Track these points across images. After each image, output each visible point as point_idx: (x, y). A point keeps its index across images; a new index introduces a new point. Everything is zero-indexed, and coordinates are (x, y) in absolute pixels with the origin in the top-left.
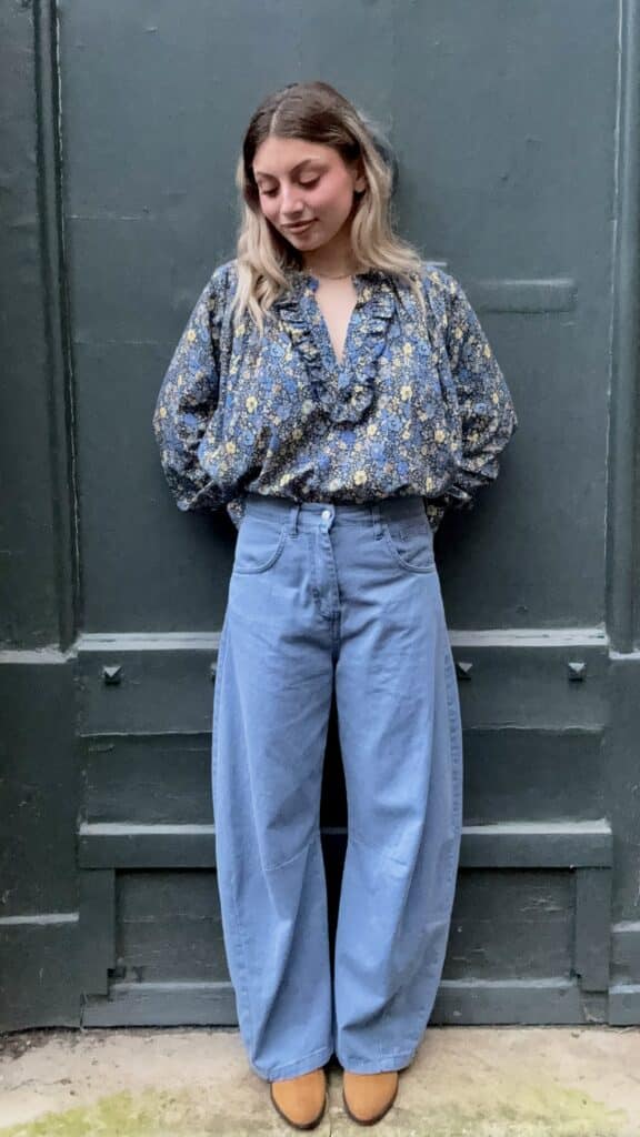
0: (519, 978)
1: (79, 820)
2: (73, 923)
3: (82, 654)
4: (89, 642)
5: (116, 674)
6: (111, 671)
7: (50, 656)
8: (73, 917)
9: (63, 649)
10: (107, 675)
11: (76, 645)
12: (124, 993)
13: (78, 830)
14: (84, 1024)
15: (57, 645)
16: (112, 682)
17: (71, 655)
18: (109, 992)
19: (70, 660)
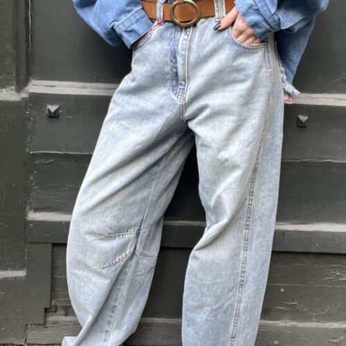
0: (318, 322)
1: (27, 209)
2: (22, 277)
3: (33, 95)
4: (37, 87)
5: (56, 111)
6: (53, 108)
7: (8, 95)
8: (21, 274)
9: (19, 90)
10: (49, 111)
11: (27, 88)
12: (55, 323)
13: (27, 216)
14: (28, 342)
15: (13, 87)
16: (53, 116)
17: (24, 95)
18: (45, 322)
19: (23, 99)
